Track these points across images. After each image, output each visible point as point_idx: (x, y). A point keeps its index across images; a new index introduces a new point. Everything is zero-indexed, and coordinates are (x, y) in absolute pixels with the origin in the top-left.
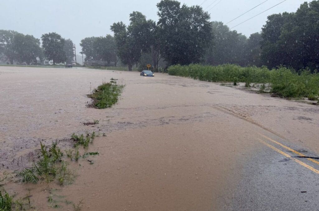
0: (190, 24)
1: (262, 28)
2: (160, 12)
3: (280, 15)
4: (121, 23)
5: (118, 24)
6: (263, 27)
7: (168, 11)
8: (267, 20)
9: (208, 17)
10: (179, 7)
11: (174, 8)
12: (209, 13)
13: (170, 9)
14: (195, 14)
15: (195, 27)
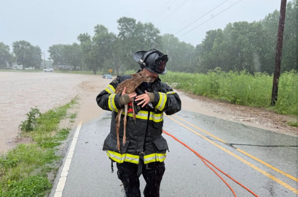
0: (144, 37)
1: (202, 41)
2: (120, 27)
3: (216, 30)
4: (87, 34)
5: (84, 34)
6: (203, 40)
7: (126, 26)
8: (206, 35)
9: (158, 32)
10: (135, 24)
11: (131, 24)
12: (159, 29)
13: (128, 24)
14: (148, 29)
15: (149, 40)
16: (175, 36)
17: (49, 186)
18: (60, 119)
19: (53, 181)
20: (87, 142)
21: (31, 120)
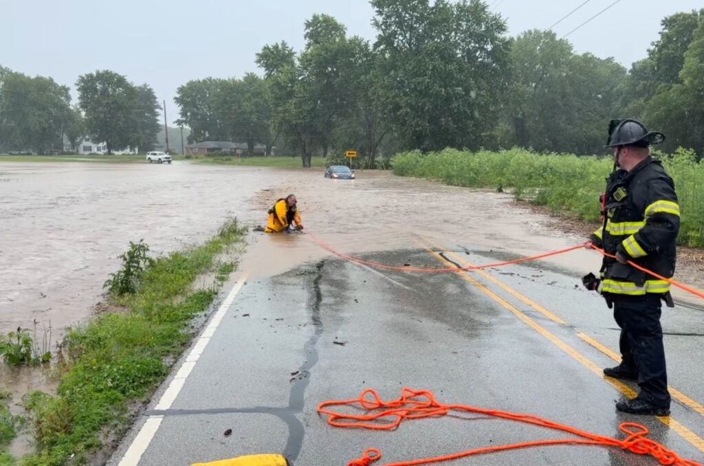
0: (456, 45)
1: (648, 50)
2: (380, 19)
3: (695, 14)
4: (284, 44)
5: (276, 47)
6: (652, 48)
7: (399, 16)
8: (661, 28)
9: (501, 27)
10: (426, 8)
11: (414, 9)
12: (503, 18)
13: (405, 9)
14: (468, 21)
15: (470, 54)
16: (558, 38)
17: (164, 371)
18: (196, 273)
19: (171, 366)
20: (248, 315)
21: (132, 270)
